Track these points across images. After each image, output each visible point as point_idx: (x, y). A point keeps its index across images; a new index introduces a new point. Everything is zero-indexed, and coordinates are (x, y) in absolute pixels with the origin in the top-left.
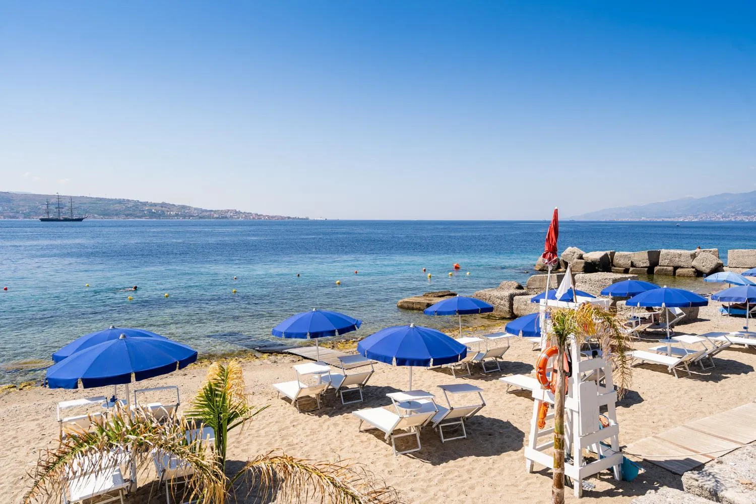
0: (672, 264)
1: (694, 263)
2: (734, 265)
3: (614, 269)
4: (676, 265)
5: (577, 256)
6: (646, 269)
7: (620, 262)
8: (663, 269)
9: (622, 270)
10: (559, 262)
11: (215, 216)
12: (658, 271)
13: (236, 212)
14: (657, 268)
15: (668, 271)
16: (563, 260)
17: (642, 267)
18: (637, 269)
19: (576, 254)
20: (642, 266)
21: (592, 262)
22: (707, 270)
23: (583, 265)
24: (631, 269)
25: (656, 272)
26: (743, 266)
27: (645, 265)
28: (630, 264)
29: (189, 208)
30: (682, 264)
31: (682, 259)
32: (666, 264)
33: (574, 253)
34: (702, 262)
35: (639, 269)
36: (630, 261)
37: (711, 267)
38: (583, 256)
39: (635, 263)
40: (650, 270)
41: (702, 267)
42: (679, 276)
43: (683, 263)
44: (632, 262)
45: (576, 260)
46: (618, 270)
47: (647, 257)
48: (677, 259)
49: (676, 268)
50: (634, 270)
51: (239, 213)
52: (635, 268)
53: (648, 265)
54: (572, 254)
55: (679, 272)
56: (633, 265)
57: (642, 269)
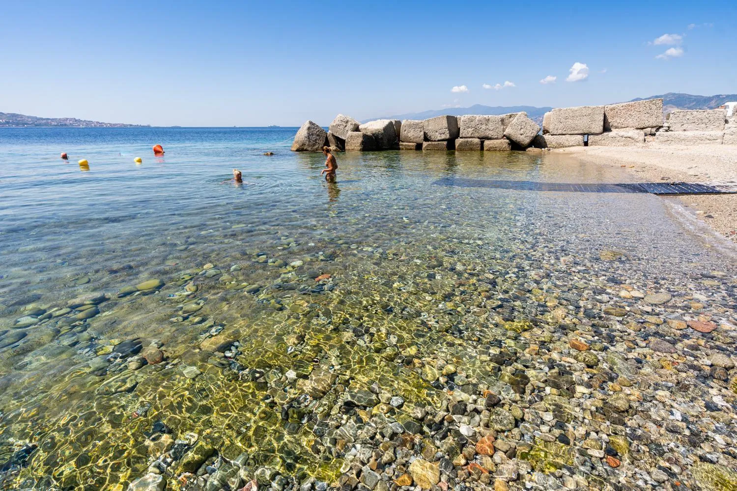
0: (476, 135)
1: (508, 131)
2: (560, 132)
3: (402, 145)
4: (482, 135)
5: (352, 127)
6: (445, 143)
7: (410, 135)
8: (467, 142)
9: (413, 146)
10: (327, 138)
11: (53, 123)
12: (461, 144)
13: (76, 121)
14: (458, 141)
15: (474, 145)
16: (333, 135)
17: (439, 141)
18: (433, 143)
19: (349, 123)
20: (439, 138)
21: (373, 134)
22: (526, 139)
23: (360, 140)
24: (425, 144)
25: (458, 146)
26: (572, 132)
27: (443, 137)
28: (422, 137)
29: (21, 116)
30: (490, 134)
31: (491, 126)
32: (469, 135)
33: (347, 122)
34: (520, 127)
35: (436, 143)
36: (422, 133)
37: (532, 135)
38: (360, 127)
39: (429, 134)
40: (450, 144)
41: (519, 136)
42: (488, 150)
43: (491, 132)
44: (425, 134)
45: (350, 133)
46: (409, 146)
47: (446, 125)
48: (484, 127)
49: (483, 139)
50: (429, 145)
51: (79, 121)
52: (430, 143)
53: (448, 136)
54: (345, 125)
55: (489, 145)
56: (426, 138)
57: (440, 142)
